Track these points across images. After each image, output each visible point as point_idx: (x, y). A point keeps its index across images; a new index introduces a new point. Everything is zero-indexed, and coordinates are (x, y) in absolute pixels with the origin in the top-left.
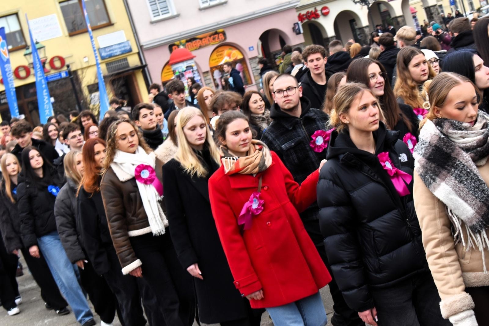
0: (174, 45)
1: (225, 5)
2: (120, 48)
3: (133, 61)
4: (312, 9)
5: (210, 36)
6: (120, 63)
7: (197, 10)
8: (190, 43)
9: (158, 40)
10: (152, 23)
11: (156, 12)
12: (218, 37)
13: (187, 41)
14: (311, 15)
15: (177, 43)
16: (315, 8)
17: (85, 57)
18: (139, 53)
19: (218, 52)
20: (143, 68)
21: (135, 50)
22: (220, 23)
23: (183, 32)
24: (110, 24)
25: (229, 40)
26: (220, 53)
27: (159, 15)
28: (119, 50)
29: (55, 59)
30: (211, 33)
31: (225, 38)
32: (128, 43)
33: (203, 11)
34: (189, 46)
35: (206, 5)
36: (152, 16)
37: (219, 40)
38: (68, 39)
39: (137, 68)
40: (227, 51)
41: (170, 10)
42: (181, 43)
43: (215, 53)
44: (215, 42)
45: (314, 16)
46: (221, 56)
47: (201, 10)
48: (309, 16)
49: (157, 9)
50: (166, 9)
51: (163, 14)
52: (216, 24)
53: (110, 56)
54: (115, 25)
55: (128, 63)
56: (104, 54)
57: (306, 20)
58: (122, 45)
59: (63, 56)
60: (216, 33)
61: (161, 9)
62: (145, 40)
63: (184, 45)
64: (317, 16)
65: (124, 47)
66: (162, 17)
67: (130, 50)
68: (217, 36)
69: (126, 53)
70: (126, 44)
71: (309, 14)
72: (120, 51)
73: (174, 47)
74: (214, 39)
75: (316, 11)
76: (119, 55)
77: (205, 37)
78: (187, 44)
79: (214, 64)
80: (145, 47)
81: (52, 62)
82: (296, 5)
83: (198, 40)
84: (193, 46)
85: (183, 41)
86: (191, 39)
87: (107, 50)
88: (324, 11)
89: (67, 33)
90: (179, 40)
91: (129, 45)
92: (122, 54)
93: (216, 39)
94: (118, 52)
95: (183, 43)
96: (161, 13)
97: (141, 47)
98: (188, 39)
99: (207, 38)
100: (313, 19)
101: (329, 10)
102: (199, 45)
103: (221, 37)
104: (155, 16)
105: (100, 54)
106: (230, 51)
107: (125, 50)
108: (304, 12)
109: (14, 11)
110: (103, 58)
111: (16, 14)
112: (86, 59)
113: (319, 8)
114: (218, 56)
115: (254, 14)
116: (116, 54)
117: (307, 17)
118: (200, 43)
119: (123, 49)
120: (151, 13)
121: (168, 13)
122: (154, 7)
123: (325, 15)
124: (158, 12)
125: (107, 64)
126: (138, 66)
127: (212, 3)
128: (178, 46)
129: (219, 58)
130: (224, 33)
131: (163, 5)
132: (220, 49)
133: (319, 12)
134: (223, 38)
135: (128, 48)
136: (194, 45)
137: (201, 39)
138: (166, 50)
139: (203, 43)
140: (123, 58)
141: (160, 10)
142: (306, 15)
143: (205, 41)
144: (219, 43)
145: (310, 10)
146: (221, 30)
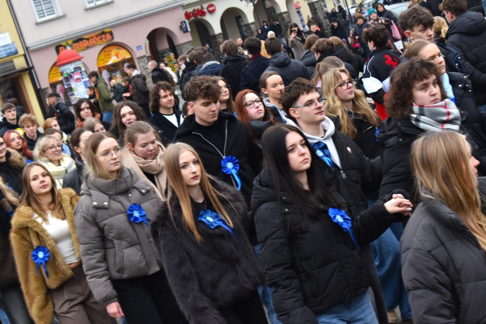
0: (61, 46)
1: (111, 5)
2: (5, 50)
3: (19, 63)
4: (198, 7)
5: (97, 36)
6: (6, 66)
7: (83, 10)
8: (77, 44)
9: (44, 42)
10: (37, 24)
11: (41, 14)
12: (106, 36)
13: (74, 42)
14: (197, 13)
15: (63, 44)
16: (202, 6)
18: (25, 56)
19: (106, 52)
20: (30, 70)
21: (21, 51)
22: (106, 23)
23: (69, 33)
25: (117, 39)
26: (108, 53)
27: (45, 16)
28: (5, 52)
30: (98, 33)
31: (113, 38)
32: (14, 45)
33: (89, 11)
34: (76, 46)
35: (92, 5)
36: (37, 17)
37: (106, 40)
39: (23, 70)
40: (114, 51)
41: (55, 11)
42: (67, 44)
43: (103, 53)
44: (103, 42)
45: (201, 13)
46: (109, 56)
47: (87, 10)
49: (43, 10)
50: (51, 10)
51: (48, 15)
52: (103, 24)
54: (0, 27)
55: (14, 65)
57: (193, 18)
58: (8, 47)
60: (104, 33)
61: (46, 9)
62: (31, 41)
63: (71, 46)
64: (203, 14)
65: (10, 49)
66: (47, 18)
67: (16, 52)
68: (104, 36)
69: (12, 55)
70: (12, 46)
71: (196, 12)
72: (6, 54)
73: (60, 48)
74: (101, 39)
75: (202, 8)
76: (5, 57)
77: (92, 38)
78: (74, 44)
79: (102, 64)
80: (31, 49)
82: (183, 4)
83: (85, 41)
84: (80, 47)
85: (70, 42)
86: (78, 40)
88: (210, 9)
90: (66, 41)
91: (15, 47)
92: (8, 56)
93: (104, 40)
94: (3, 54)
95: (70, 44)
96: (46, 14)
97: (27, 49)
98: (75, 39)
99: (94, 38)
100: (200, 17)
101: (215, 7)
102: (86, 46)
103: (108, 36)
104: (40, 17)
106: (118, 51)
107: (10, 53)
108: (190, 10)
113: (205, 6)
114: (105, 56)
115: (141, 13)
116: (1, 57)
117: (193, 15)
118: (88, 43)
119: (8, 51)
120: (36, 14)
121: (54, 13)
122: (40, 8)
123: (212, 12)
124: (44, 13)
126: (25, 68)
127: (98, 3)
128: (65, 47)
129: (107, 58)
130: (111, 33)
131: (48, 6)
132: (107, 49)
133: (205, 10)
134: (111, 38)
135: (14, 50)
136: (81, 45)
137: (88, 39)
138: (53, 51)
139: (90, 44)
140: (8, 60)
141: (45, 11)
142: (192, 13)
143: (92, 42)
144: (106, 43)
145: (196, 8)
146: (108, 30)
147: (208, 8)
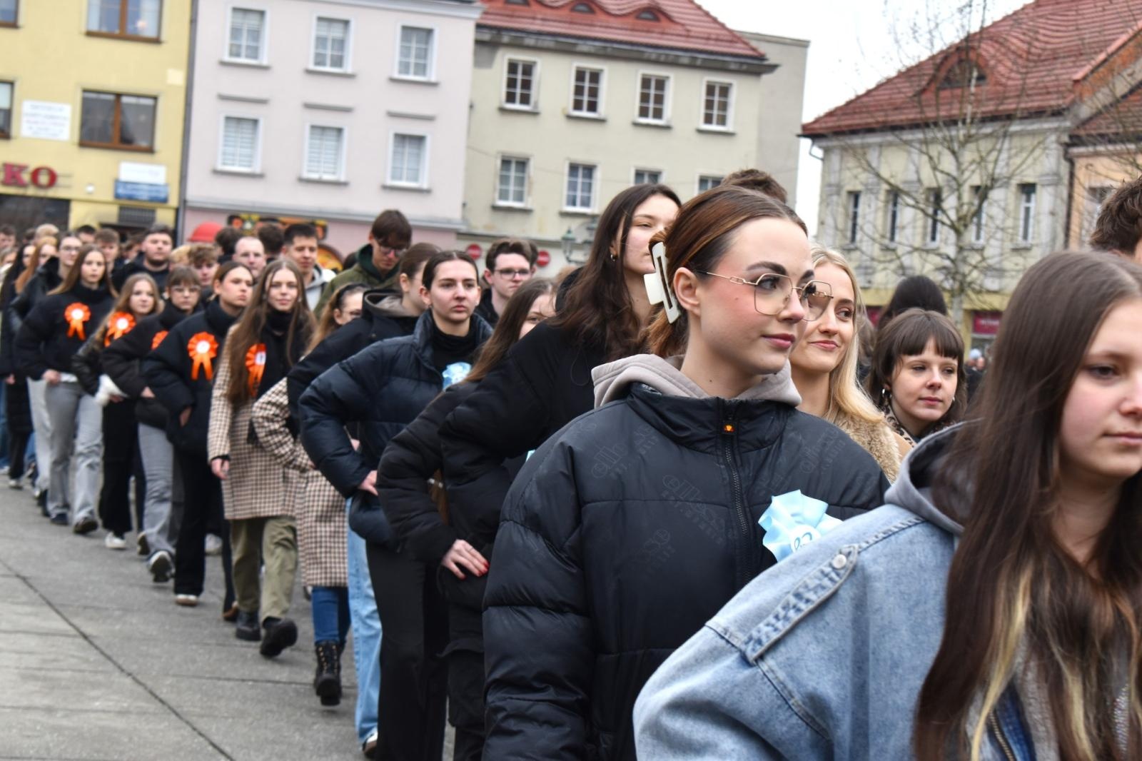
0: (238, 217)
2: (150, 191)
6: (141, 214)
7: (294, 178)
9: (214, 201)
10: (215, 172)
11: (228, 159)
15: (244, 216)
17: (91, 184)
18: (177, 210)
21: (174, 201)
23: (257, 203)
24: (150, 150)
25: (329, 241)
27: (233, 165)
28: (148, 194)
29: (44, 172)
31: (325, 238)
32: (167, 188)
33: (304, 183)
35: (315, 176)
36: (220, 161)
38: (75, 149)
41: (253, 164)
42: (250, 219)
47: (302, 180)
49: (234, 155)
50: (248, 160)
51: (241, 165)
52: (317, 210)
53: (130, 198)
54: (157, 157)
55: (154, 217)
56: (121, 191)
58: (156, 188)
59: (58, 169)
61: (240, 156)
62: (194, 193)
63: (253, 223)
65: (157, 191)
66: (236, 169)
67: (165, 201)
69: (157, 202)
70: (163, 190)
72: (149, 196)
73: (236, 221)
76: (145, 201)
80: (190, 204)
81: (35, 174)
82: (458, 229)
85: (255, 217)
87: (129, 186)
88: (541, 258)
89: (76, 138)
90: (250, 213)
91: (166, 193)
92: (151, 201)
94: (144, 195)
95: (253, 220)
96: (237, 162)
97: (183, 201)
98: (264, 216)
101: (549, 259)
104: (224, 164)
105: (116, 188)
107: (156, 198)
109: (9, 78)
110: (117, 196)
111: (12, 84)
112: (90, 189)
116: (140, 198)
119: (154, 194)
120: (220, 157)
121: (250, 166)
122: (229, 150)
124: (234, 160)
125: (122, 208)
127: (327, 177)
128: (243, 221)
130: (325, 229)
131: (246, 152)
135: (162, 195)
140: (150, 208)
141: (237, 158)
146: (322, 222)
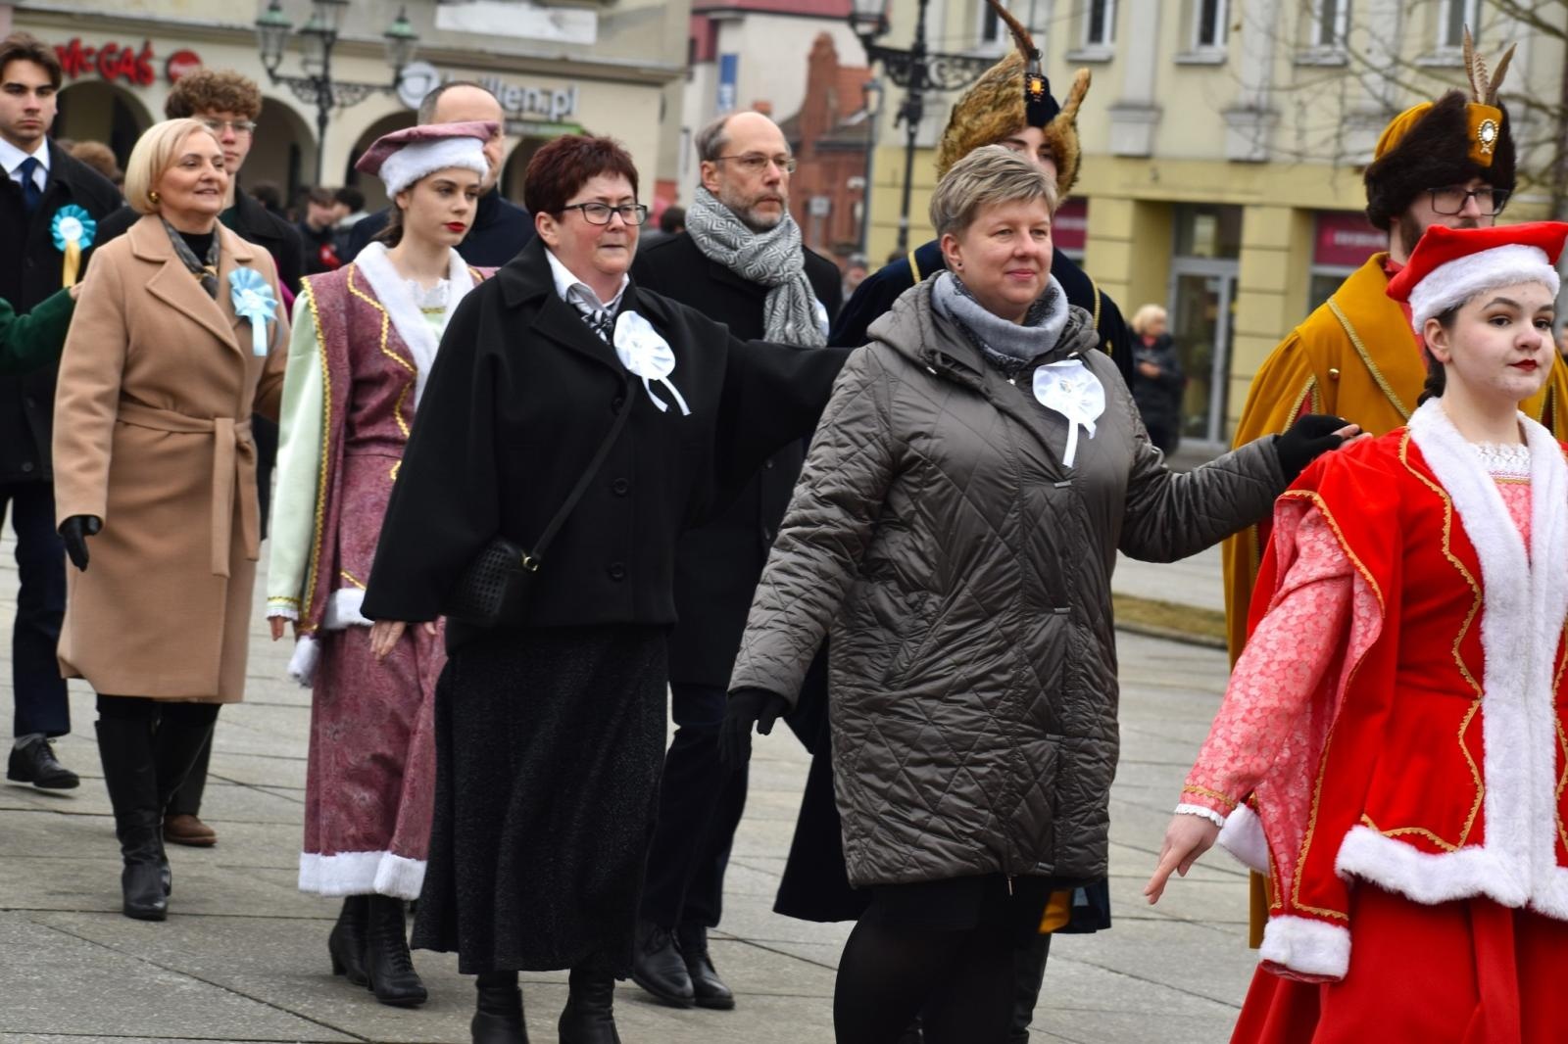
4: (135, 45)
14: (118, 63)
16: (147, 46)
45: (131, 70)
48: (109, 65)
57: (92, 76)
64: (143, 76)
71: (114, 58)
75: (147, 53)
88: (179, 69)
100: (121, 83)
108: (93, 41)
113: (162, 49)
117: (98, 66)
133: (157, 66)
142: (100, 55)
145: (123, 42)
147: (169, 61)
